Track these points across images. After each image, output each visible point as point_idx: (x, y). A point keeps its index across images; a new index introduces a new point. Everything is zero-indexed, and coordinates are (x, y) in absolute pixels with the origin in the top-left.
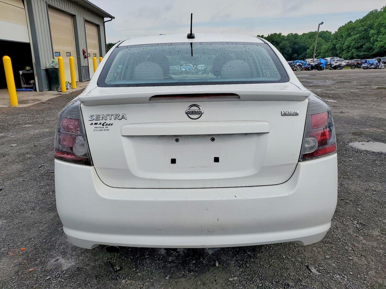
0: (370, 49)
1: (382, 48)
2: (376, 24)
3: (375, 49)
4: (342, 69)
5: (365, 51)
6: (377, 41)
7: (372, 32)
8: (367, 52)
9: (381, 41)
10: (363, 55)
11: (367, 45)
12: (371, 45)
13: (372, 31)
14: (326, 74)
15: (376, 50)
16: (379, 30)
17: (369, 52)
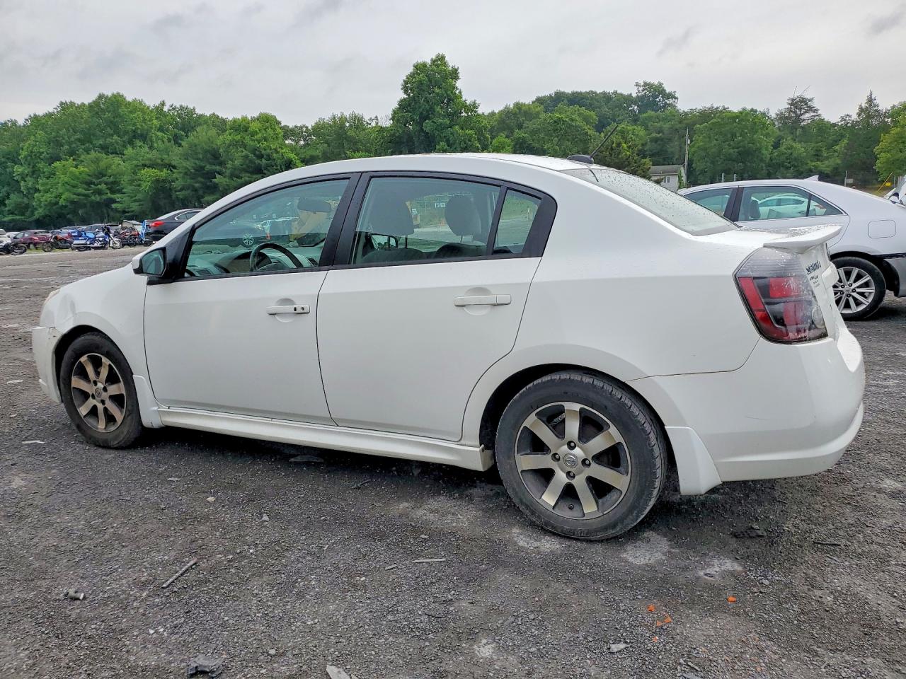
0: (23, 209)
1: (54, 207)
2: (23, 153)
3: (36, 209)
4: (25, 251)
5: (12, 213)
6: (37, 190)
7: (20, 170)
8: (19, 215)
9: (47, 191)
10: (10, 222)
11: (14, 199)
12: (25, 200)
13: (18, 169)
14: (18, 265)
15: (40, 210)
16: (33, 167)
17: (23, 214)
